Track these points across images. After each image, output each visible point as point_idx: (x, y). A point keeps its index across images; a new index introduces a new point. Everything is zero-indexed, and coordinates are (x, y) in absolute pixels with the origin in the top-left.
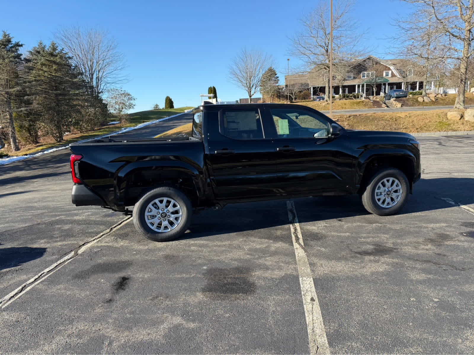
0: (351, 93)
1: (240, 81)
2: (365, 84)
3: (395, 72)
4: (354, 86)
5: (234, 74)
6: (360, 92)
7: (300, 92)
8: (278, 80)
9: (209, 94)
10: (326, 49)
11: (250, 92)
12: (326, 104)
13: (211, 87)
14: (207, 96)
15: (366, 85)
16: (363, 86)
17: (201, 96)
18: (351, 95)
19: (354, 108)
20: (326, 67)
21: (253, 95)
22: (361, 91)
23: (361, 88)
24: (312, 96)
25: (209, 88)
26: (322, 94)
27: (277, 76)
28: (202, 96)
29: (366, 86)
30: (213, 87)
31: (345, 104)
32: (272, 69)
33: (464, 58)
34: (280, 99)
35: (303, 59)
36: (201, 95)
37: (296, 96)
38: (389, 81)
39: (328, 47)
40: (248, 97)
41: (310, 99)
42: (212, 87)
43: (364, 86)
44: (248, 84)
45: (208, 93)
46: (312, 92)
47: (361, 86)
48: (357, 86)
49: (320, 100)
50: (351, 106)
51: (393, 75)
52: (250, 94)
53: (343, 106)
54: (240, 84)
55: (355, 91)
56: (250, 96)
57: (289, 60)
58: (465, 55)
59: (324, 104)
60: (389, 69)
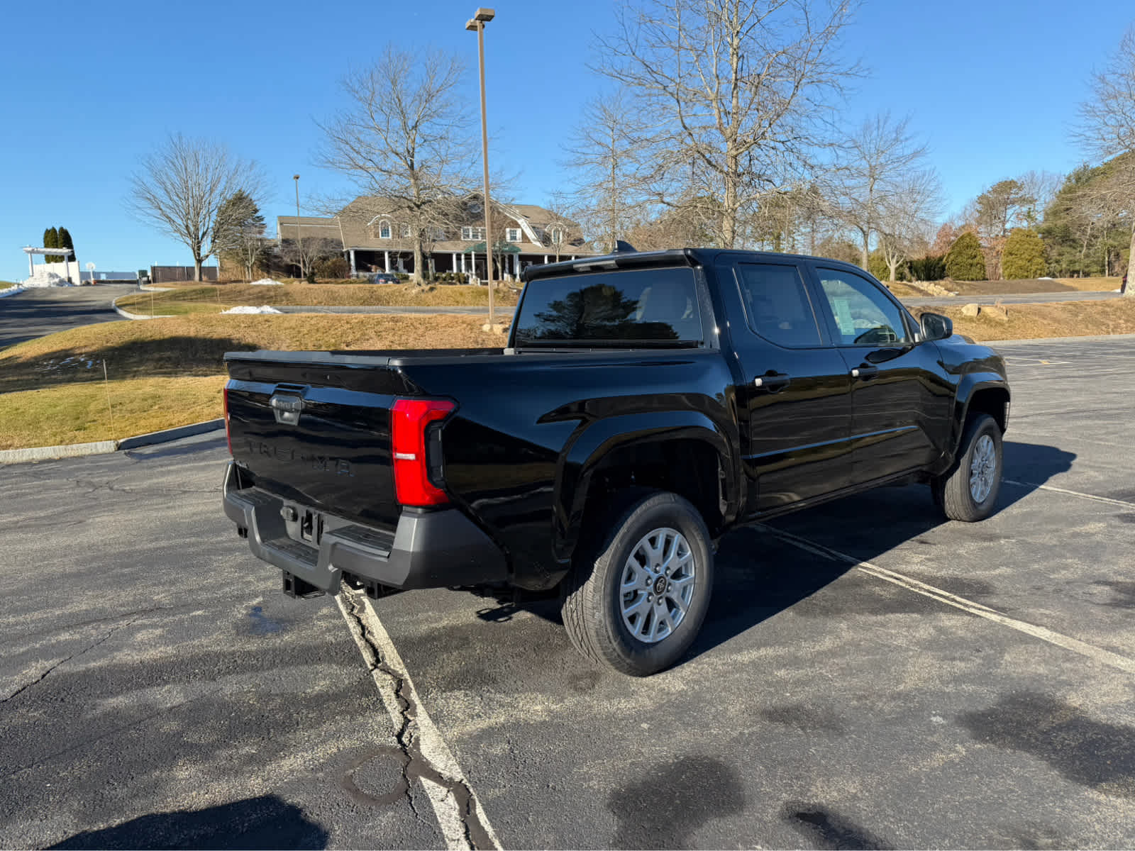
0: (444, 272)
1: (168, 217)
2: (473, 253)
3: (531, 234)
4: (450, 255)
5: (149, 199)
6: (461, 271)
7: (324, 259)
8: (264, 226)
9: (46, 246)
10: (409, 163)
11: (199, 248)
12: (419, 293)
13: (54, 230)
14: (43, 252)
15: (475, 255)
16: (468, 257)
17: (28, 252)
18: (444, 275)
19: (482, 305)
20: (412, 205)
21: (207, 256)
22: (463, 267)
23: (463, 261)
24: (354, 272)
25: (47, 232)
26: (376, 269)
27: (259, 214)
28: (32, 252)
29: (476, 259)
30: (62, 229)
31: (461, 294)
32: (244, 195)
33: (730, 210)
34: (268, 272)
35: (355, 178)
36: (30, 249)
37: (313, 268)
38: (520, 250)
39: (413, 157)
40: (192, 262)
41: (349, 277)
42: (57, 230)
43: (471, 259)
44: (192, 229)
45: (42, 244)
46: (353, 263)
47: (463, 257)
48: (454, 257)
49: (386, 282)
50: (475, 298)
51: (525, 237)
52: (199, 254)
53: (458, 299)
54: (168, 226)
55: (451, 268)
56: (200, 261)
57: (297, 178)
58: (731, 206)
59: (414, 291)
60: (518, 226)
